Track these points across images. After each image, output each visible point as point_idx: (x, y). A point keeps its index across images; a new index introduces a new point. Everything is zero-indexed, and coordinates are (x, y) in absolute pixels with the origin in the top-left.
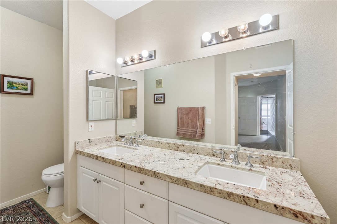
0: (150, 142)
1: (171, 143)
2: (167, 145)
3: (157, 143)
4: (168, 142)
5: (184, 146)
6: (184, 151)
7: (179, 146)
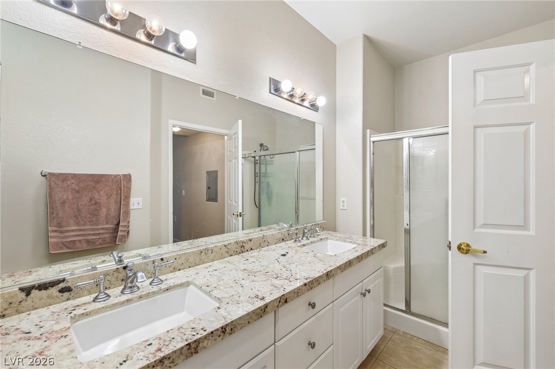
0: (183, 258)
1: (230, 243)
2: (224, 250)
3: (203, 254)
4: (226, 243)
5: (251, 241)
6: (251, 249)
7: (244, 244)
